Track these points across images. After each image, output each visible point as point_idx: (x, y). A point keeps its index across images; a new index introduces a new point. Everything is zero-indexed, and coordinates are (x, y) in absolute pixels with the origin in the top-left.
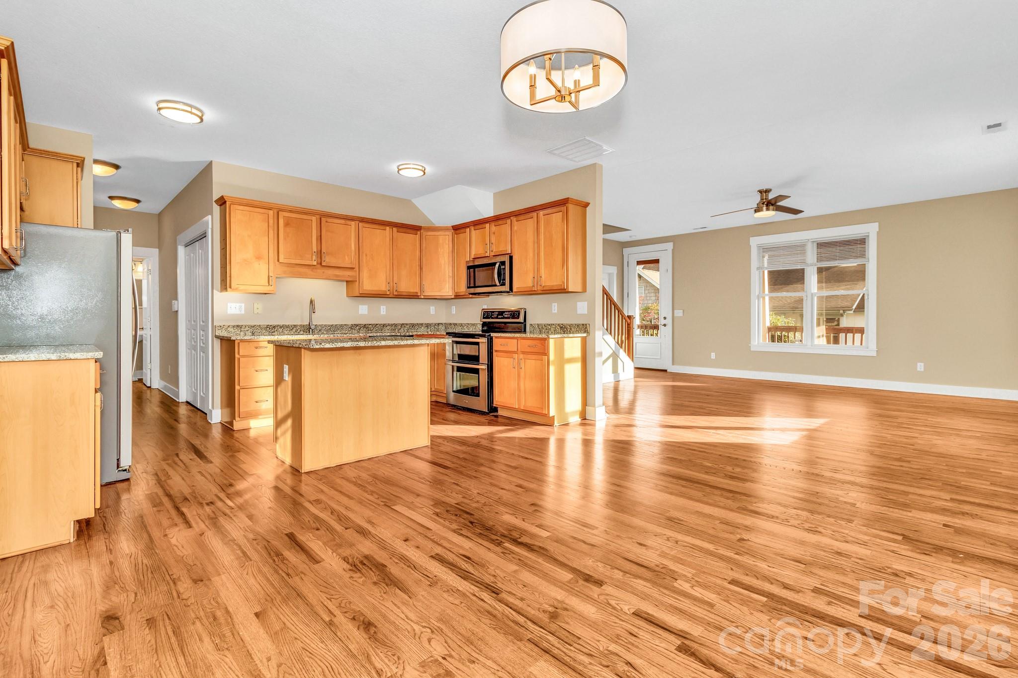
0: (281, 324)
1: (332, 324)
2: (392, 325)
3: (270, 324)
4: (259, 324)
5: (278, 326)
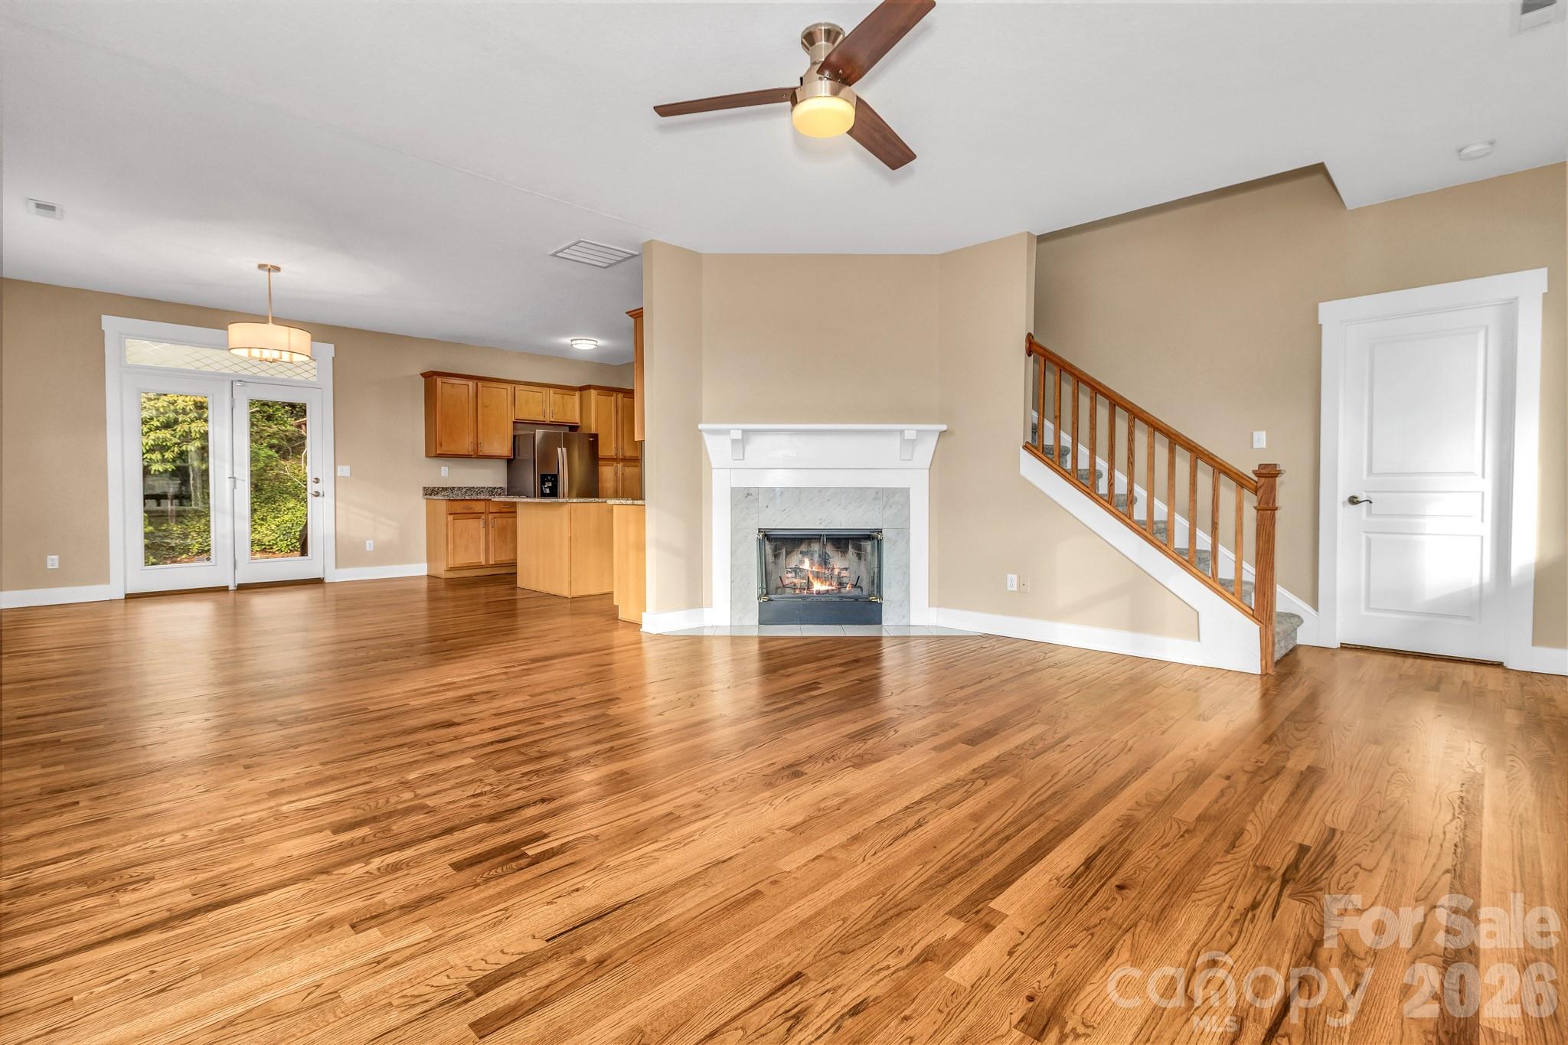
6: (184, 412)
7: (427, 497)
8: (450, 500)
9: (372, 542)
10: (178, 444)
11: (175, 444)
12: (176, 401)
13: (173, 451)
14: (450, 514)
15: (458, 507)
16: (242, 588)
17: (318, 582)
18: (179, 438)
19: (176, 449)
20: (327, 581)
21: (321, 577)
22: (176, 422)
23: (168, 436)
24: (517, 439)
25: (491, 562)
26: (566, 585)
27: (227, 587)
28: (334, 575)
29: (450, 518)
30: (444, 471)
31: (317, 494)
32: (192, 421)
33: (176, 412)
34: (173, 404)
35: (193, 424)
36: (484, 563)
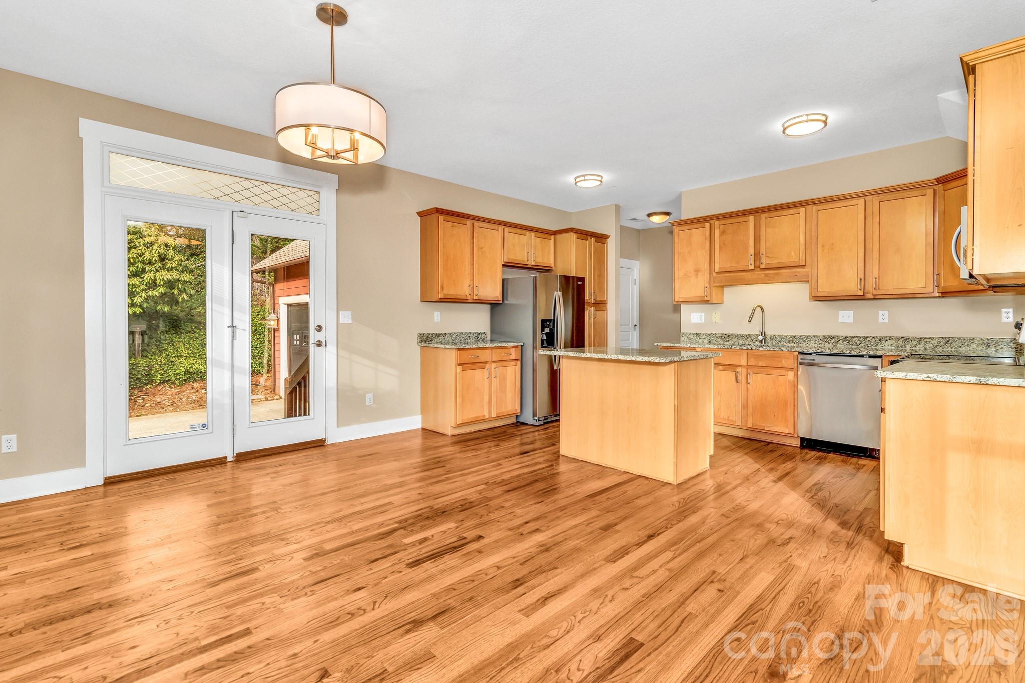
0: (736, 333)
1: (794, 335)
2: (898, 339)
3: (725, 333)
4: (715, 333)
5: (733, 335)
6: (150, 263)
7: (423, 344)
8: (459, 349)
9: (371, 395)
10: (146, 290)
11: (143, 290)
12: (143, 254)
13: (141, 297)
14: (459, 365)
15: (466, 357)
16: (242, 458)
17: (319, 444)
18: (146, 285)
19: (144, 295)
20: (328, 442)
21: (322, 437)
22: (143, 271)
23: (137, 283)
24: (505, 282)
25: (493, 415)
26: (671, 468)
27: (225, 458)
28: (337, 435)
29: (459, 369)
30: (437, 316)
31: (319, 344)
32: (157, 270)
33: (144, 263)
34: (140, 256)
35: (158, 274)
36: (487, 417)
